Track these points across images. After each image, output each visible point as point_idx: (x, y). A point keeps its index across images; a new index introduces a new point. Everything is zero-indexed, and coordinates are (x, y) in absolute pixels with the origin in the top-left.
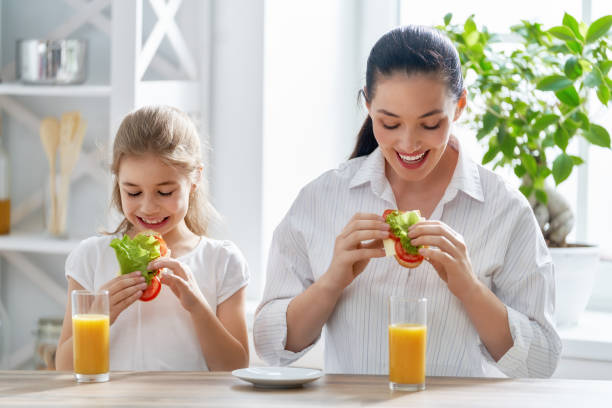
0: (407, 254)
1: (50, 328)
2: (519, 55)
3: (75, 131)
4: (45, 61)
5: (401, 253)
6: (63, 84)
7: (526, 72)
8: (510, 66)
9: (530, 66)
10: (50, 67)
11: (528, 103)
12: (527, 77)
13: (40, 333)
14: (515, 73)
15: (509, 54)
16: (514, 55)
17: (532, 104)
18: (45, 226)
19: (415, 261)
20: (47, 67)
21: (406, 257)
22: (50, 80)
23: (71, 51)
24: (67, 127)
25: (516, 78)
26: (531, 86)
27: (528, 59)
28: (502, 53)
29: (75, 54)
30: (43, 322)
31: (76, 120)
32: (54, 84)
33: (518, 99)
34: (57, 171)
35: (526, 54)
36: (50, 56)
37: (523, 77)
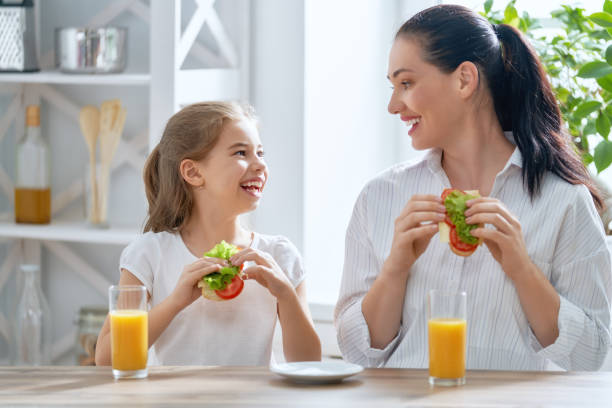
0: (461, 242)
1: (91, 318)
2: (560, 42)
3: (114, 119)
4: (84, 49)
5: (454, 241)
6: (103, 73)
7: (567, 58)
8: (551, 53)
9: (572, 52)
10: (89, 55)
11: (569, 90)
12: (569, 64)
13: (81, 323)
14: (556, 60)
15: (550, 39)
16: (556, 40)
17: (574, 90)
18: (85, 215)
19: (468, 250)
20: (86, 55)
21: (459, 245)
22: (89, 69)
23: (110, 38)
24: (107, 115)
25: (558, 65)
26: (573, 72)
27: (569, 46)
28: (544, 39)
29: (114, 42)
30: (84, 312)
31: (116, 108)
32: (93, 73)
33: (560, 86)
34: (97, 159)
35: (567, 41)
36: (89, 43)
37: (564, 64)
